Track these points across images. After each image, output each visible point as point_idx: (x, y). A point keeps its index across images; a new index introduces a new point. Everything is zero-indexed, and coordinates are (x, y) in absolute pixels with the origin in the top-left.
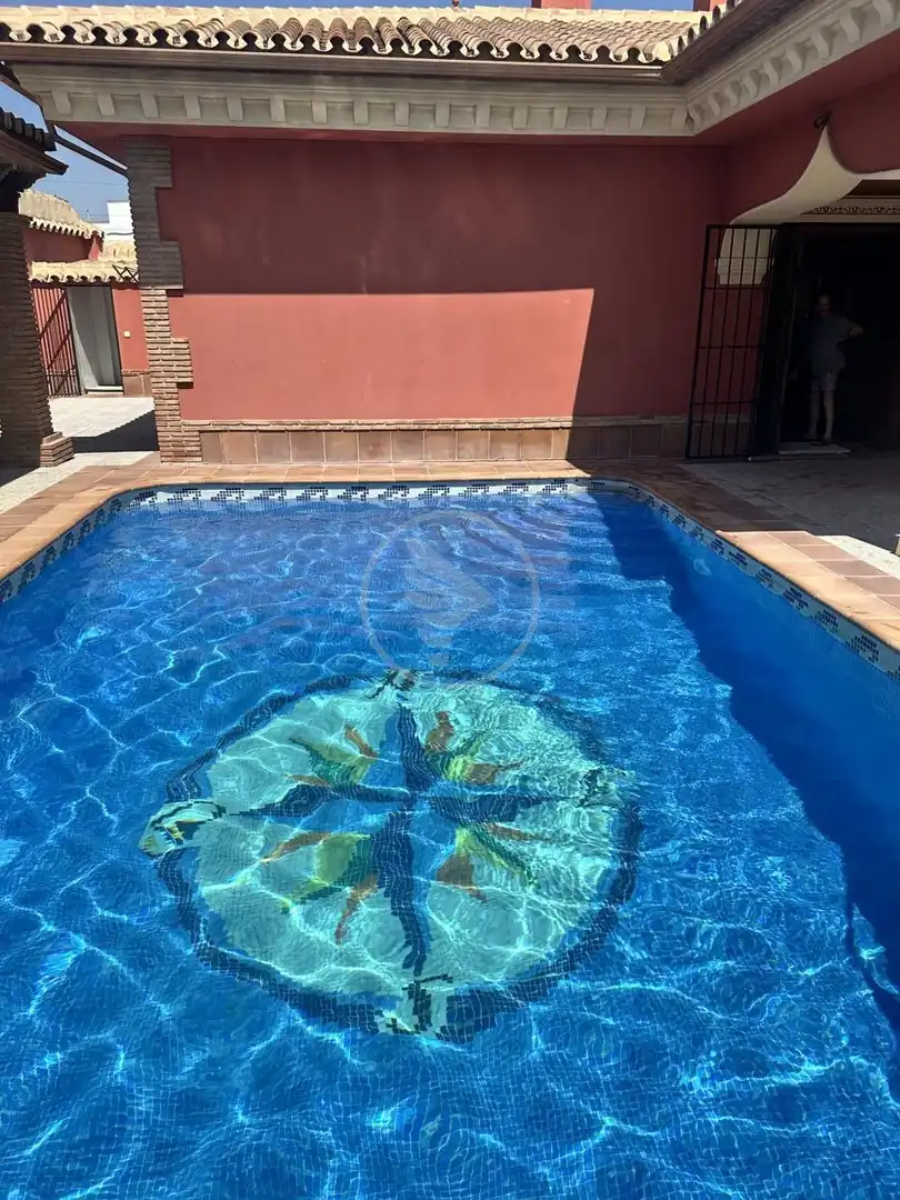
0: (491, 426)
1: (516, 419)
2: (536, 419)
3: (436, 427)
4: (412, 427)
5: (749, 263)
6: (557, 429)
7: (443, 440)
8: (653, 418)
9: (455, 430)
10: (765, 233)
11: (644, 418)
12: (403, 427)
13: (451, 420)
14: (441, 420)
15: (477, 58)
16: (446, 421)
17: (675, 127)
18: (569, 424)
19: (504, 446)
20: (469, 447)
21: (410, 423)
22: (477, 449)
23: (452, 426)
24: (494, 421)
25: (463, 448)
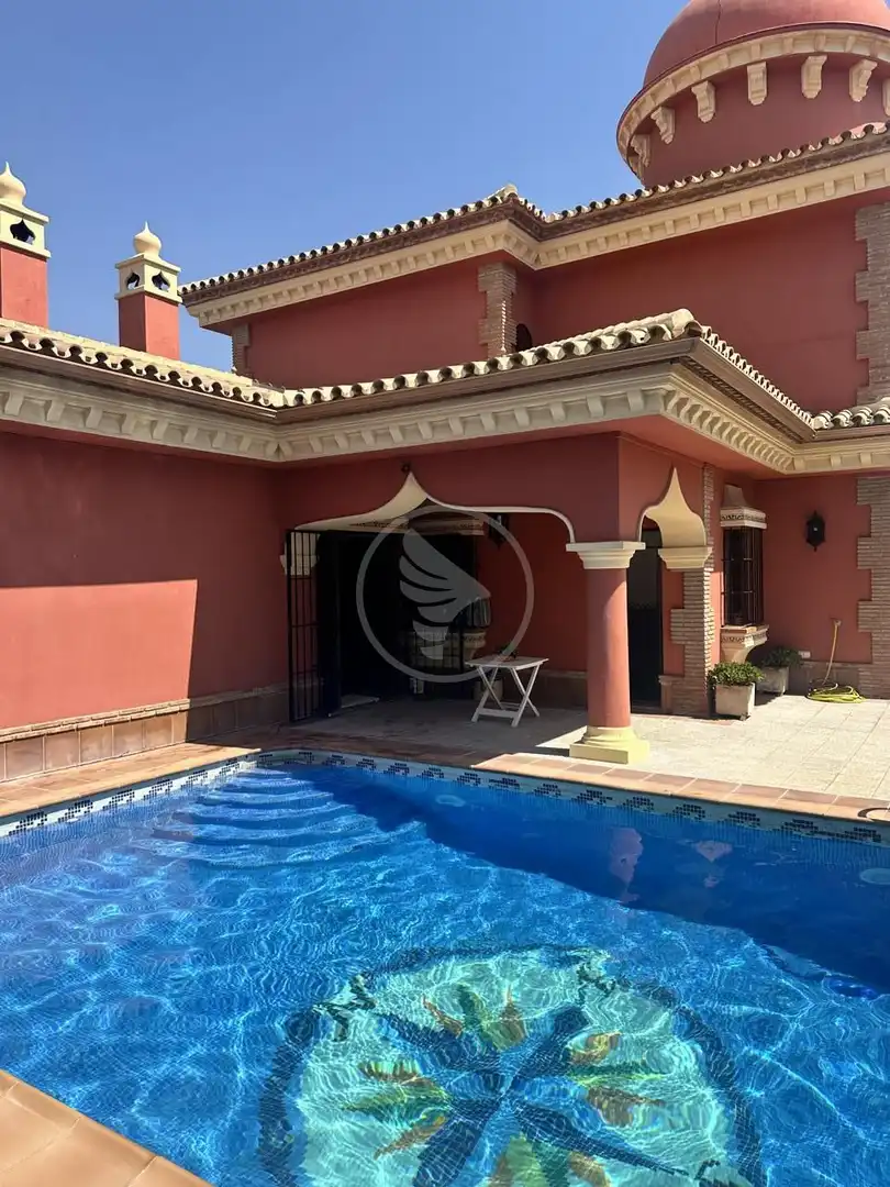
0: (115, 720)
1: (139, 709)
2: (157, 706)
3: (57, 730)
4: (32, 734)
5: (306, 558)
6: (176, 712)
7: (64, 743)
8: (251, 691)
9: (78, 729)
10: (313, 536)
11: (246, 692)
12: (19, 736)
13: (73, 719)
14: (64, 720)
15: (167, 383)
16: (68, 722)
17: (269, 455)
18: (187, 707)
19: (128, 739)
20: (93, 748)
21: (27, 729)
22: (101, 747)
23: (75, 726)
24: (116, 714)
25: (87, 749)
